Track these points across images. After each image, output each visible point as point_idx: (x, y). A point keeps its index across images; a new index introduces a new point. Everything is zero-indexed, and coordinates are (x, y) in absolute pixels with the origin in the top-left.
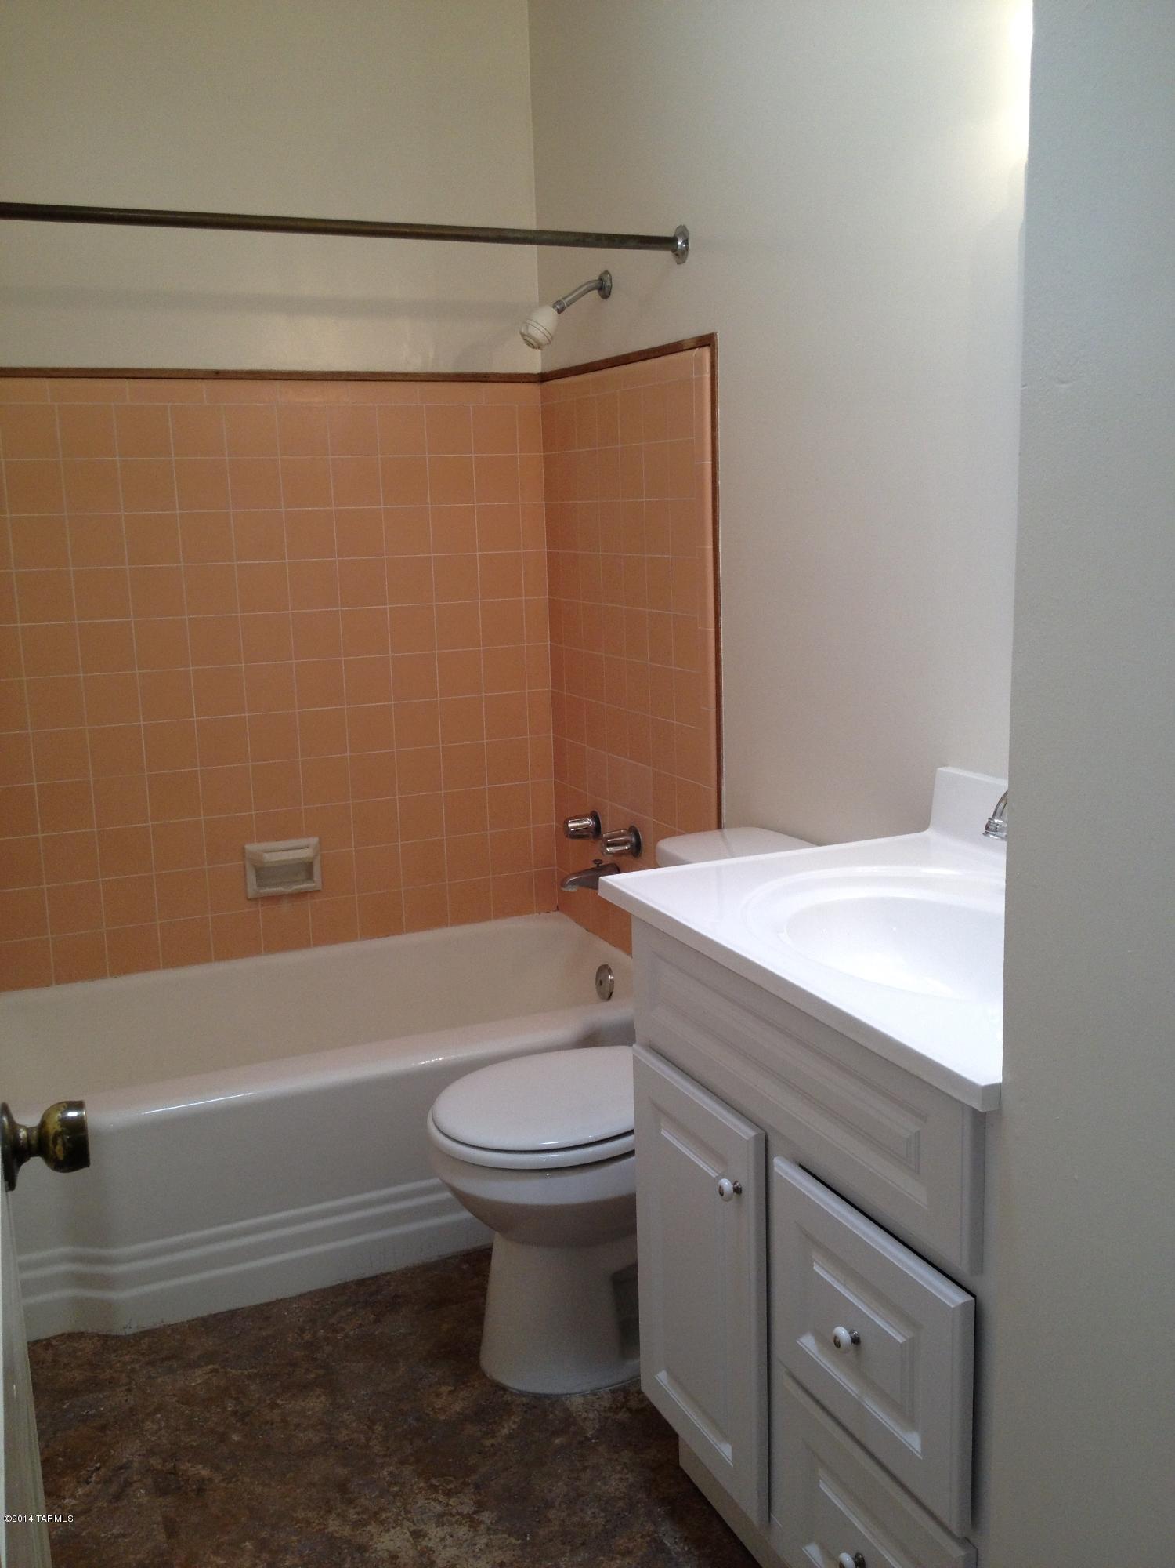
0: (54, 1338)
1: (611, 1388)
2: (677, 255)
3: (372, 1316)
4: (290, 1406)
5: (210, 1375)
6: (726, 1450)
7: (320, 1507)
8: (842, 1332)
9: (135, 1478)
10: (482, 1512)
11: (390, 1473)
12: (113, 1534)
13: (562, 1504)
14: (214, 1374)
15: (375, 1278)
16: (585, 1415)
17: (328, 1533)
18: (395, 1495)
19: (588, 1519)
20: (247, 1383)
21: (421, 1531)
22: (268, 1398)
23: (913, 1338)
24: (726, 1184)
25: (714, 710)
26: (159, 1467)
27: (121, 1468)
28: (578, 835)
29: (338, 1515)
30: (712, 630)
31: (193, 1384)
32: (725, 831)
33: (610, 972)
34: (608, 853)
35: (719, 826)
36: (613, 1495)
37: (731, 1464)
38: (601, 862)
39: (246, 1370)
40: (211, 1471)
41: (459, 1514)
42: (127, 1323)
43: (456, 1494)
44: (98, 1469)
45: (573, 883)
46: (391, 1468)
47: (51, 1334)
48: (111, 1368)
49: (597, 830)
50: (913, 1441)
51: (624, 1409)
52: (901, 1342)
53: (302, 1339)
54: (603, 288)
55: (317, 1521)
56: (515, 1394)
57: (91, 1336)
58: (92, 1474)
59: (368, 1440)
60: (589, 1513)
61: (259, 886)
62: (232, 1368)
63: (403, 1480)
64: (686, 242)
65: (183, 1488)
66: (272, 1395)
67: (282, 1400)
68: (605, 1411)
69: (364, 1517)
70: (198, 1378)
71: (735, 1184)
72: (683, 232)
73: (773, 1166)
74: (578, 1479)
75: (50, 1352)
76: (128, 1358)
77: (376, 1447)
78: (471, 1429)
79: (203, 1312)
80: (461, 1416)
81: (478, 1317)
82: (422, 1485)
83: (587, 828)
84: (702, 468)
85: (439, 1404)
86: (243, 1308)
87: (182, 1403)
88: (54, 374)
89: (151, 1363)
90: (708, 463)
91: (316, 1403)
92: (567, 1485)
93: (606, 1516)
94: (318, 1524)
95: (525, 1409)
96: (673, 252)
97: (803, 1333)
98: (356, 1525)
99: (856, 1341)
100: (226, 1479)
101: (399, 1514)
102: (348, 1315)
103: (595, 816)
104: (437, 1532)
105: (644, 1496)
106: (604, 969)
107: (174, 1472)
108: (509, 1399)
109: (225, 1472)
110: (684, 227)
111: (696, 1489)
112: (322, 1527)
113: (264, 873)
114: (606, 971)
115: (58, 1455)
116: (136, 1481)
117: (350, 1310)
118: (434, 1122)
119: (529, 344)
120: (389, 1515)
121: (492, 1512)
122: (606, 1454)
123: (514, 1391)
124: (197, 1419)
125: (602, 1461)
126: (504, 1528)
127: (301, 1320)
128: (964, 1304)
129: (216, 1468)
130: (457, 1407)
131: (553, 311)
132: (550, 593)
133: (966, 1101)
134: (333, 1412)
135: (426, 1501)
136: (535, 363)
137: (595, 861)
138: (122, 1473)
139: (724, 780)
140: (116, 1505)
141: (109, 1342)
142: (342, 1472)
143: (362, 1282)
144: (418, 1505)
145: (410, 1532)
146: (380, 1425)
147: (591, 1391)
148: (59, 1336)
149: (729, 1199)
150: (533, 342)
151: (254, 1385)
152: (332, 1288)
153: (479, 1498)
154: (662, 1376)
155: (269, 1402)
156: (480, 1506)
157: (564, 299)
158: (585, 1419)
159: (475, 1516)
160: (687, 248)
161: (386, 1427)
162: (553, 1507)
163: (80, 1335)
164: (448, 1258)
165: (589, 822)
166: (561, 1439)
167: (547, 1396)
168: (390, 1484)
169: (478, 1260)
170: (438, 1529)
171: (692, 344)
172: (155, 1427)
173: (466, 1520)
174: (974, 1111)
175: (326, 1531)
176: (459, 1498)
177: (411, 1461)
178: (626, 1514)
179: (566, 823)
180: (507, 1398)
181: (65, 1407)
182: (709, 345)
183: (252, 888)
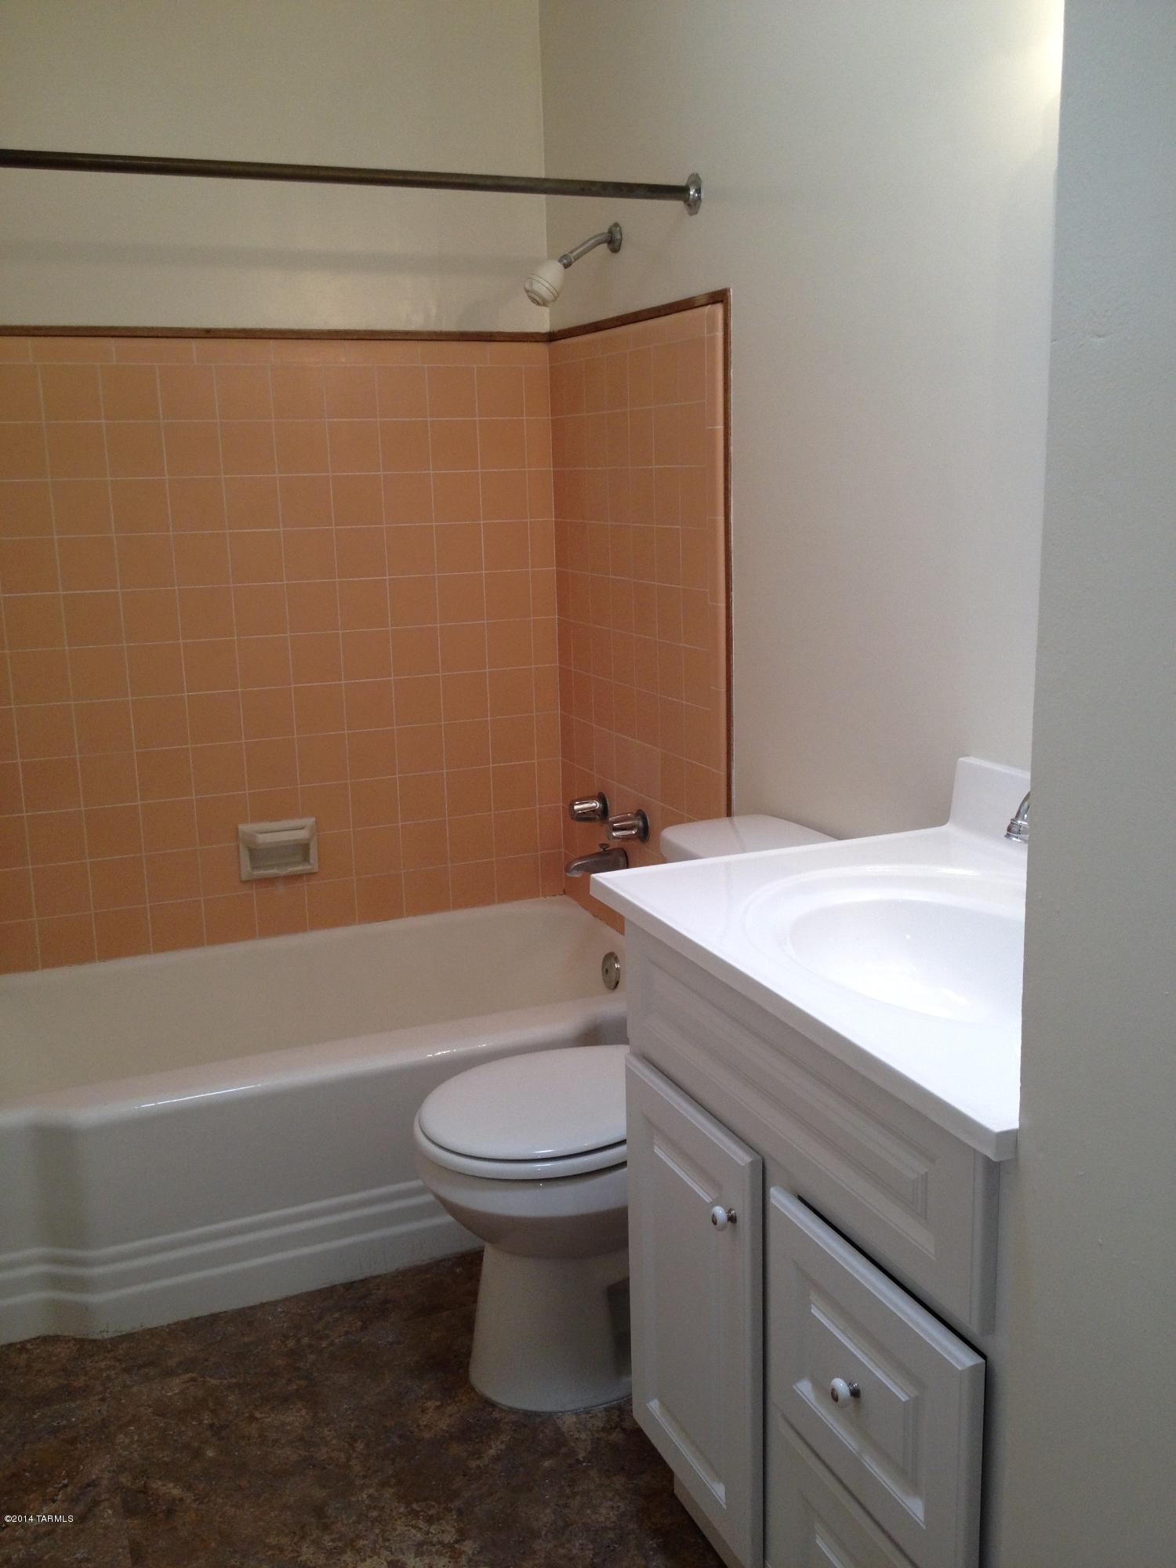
0: (28, 1341)
1: (604, 1406)
2: (689, 205)
3: (360, 1323)
4: (269, 1420)
5: (188, 1384)
6: (719, 1490)
7: (295, 1533)
8: (840, 1385)
9: (103, 1497)
10: (464, 1541)
11: (370, 1496)
12: (76, 1558)
13: (548, 1534)
14: (192, 1383)
15: (364, 1281)
16: (577, 1435)
17: (301, 1561)
18: (374, 1521)
19: (575, 1551)
20: (226, 1393)
21: (398, 1561)
22: (246, 1410)
23: (917, 1397)
24: (720, 1212)
25: (724, 690)
26: (129, 1484)
27: (89, 1485)
28: (586, 817)
29: (313, 1541)
30: (722, 605)
31: (170, 1394)
32: (735, 819)
33: (616, 960)
34: (615, 838)
35: (729, 814)
36: (603, 1525)
37: (725, 1506)
38: (607, 845)
39: (226, 1379)
40: (183, 1491)
41: (440, 1542)
42: (106, 1327)
43: (438, 1520)
44: (66, 1486)
45: (578, 868)
46: (371, 1491)
47: (27, 1337)
48: (86, 1374)
49: (604, 812)
50: (916, 1507)
51: (618, 1430)
52: (904, 1400)
53: (286, 1346)
54: (613, 241)
55: (290, 1548)
56: (504, 1411)
57: (66, 1340)
58: (59, 1491)
59: (348, 1459)
60: (577, 1544)
61: (254, 867)
62: (211, 1377)
63: (383, 1504)
64: (698, 191)
65: (153, 1509)
66: (251, 1407)
67: (261, 1413)
68: (598, 1431)
69: (340, 1544)
70: (175, 1386)
71: (729, 1211)
72: (696, 180)
73: (769, 1198)
74: (566, 1506)
75: (24, 1356)
76: (103, 1365)
77: (357, 1467)
78: (457, 1449)
79: (185, 1315)
80: (447, 1435)
81: (468, 1325)
82: (402, 1510)
83: (593, 810)
84: (713, 432)
85: (424, 1420)
86: (225, 1312)
87: (158, 1415)
88: (36, 332)
89: (127, 1370)
90: (720, 427)
91: (295, 1418)
92: (554, 1513)
93: (594, 1549)
94: (292, 1551)
95: (514, 1428)
96: (685, 202)
97: (800, 1378)
98: (330, 1553)
99: (855, 1393)
100: (198, 1499)
101: (375, 1542)
102: (334, 1321)
103: (602, 798)
104: (416, 1563)
105: (636, 1526)
106: (611, 957)
107: (144, 1491)
108: (497, 1416)
109: (196, 1492)
110: (697, 175)
111: (690, 1519)
112: (296, 1554)
113: (258, 855)
114: (613, 960)
115: (25, 1470)
116: (104, 1500)
117: (337, 1315)
118: (421, 1128)
119: (534, 301)
120: (366, 1542)
121: (475, 1542)
122: (597, 1480)
123: (503, 1407)
124: (171, 1433)
125: (592, 1487)
126: (486, 1560)
127: (285, 1325)
128: (974, 1368)
129: (189, 1487)
130: (443, 1425)
131: (560, 266)
132: (559, 564)
133: (979, 1148)
134: (313, 1427)
135: (406, 1528)
136: (542, 321)
137: (601, 845)
138: (90, 1491)
139: (734, 765)
140: (81, 1526)
141: (87, 1347)
142: (319, 1493)
143: (350, 1286)
144: (397, 1532)
145: (388, 1563)
146: (362, 1442)
147: (585, 1408)
148: (35, 1339)
149: (723, 1228)
150: (537, 298)
151: (233, 1396)
152: (320, 1291)
153: (462, 1525)
154: (654, 1405)
155: (247, 1415)
156: (462, 1535)
157: (572, 252)
158: (577, 1439)
159: (456, 1546)
160: (699, 198)
161: (367, 1445)
162: (540, 1537)
163: (54, 1339)
164: (442, 1261)
165: (596, 804)
166: (550, 1461)
167: (537, 1414)
168: (369, 1508)
169: (470, 1264)
170: (417, 1559)
171: (703, 301)
172: (127, 1441)
173: (448, 1550)
174: (987, 1159)
175: (299, 1559)
176: (440, 1525)
177: (392, 1483)
178: (616, 1546)
179: (572, 805)
180: (496, 1415)
181: (36, 1417)
182: (722, 301)
183: (246, 869)
